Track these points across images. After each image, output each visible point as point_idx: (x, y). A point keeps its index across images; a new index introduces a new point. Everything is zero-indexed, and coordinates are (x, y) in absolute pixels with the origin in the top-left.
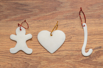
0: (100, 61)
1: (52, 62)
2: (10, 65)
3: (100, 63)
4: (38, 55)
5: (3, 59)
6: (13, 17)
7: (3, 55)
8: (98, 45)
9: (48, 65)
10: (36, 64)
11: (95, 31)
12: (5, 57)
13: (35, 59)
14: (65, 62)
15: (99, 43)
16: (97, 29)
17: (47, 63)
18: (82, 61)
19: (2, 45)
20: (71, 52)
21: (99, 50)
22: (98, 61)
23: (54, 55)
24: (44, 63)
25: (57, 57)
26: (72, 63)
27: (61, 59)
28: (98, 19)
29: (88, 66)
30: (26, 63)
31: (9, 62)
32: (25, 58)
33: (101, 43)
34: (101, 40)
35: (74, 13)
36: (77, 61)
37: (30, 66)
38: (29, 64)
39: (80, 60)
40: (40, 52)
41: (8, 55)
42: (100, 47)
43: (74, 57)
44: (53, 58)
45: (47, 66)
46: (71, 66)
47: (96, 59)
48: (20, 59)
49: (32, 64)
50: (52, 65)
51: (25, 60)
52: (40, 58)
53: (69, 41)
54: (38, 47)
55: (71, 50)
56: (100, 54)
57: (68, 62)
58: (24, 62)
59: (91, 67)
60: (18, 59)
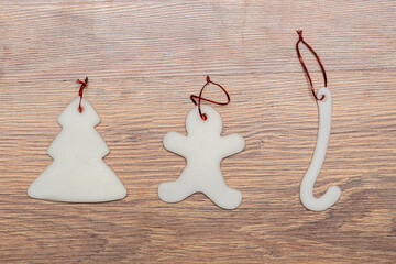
0: (368, 230)
1: (192, 233)
3: (367, 238)
4: (138, 208)
5: (10, 221)
7: (8, 206)
8: (358, 171)
9: (175, 245)
10: (131, 239)
12: (15, 215)
13: (128, 223)
14: (240, 234)
15: (365, 161)
16: (359, 111)
17: (173, 238)
18: (300, 229)
19: (5, 171)
20: (259, 196)
22: (362, 230)
23: (199, 208)
24: (162, 237)
25: (208, 214)
26: (265, 237)
27: (222, 221)
28: (360, 74)
29: (322, 248)
30: (93, 236)
31: (31, 234)
32: (90, 220)
34: (372, 150)
36: (285, 228)
37: (110, 249)
38: (106, 241)
39: (294, 226)
40: (145, 196)
41: (28, 207)
43: (271, 215)
44: (196, 220)
45: (171, 249)
46: (261, 249)
47: (354, 223)
48: (73, 224)
50: (192, 245)
51: (89, 224)
52: (147, 217)
53: (251, 156)
54: (140, 178)
55: (260, 189)
56: (369, 202)
57: (248, 235)
58: (85, 232)
59: (335, 251)
60: (67, 222)
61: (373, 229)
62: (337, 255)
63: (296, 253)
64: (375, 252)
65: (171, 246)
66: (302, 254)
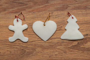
0: (87, 47)
1: (46, 49)
2: (9, 52)
3: (87, 49)
4: (33, 43)
5: (3, 47)
6: (11, 10)
7: (2, 43)
8: (85, 33)
9: (42, 52)
10: (32, 50)
11: (82, 20)
12: (4, 45)
13: (31, 46)
14: (57, 48)
15: (86, 31)
16: (84, 19)
17: (41, 50)
18: (71, 47)
19: (1, 35)
21: (86, 37)
22: (86, 47)
23: (47, 43)
24: (39, 50)
25: (49, 44)
26: (63, 49)
27: (53, 46)
28: (85, 10)
29: (76, 51)
30: (23, 50)
31: (8, 50)
32: (22, 46)
33: (87, 31)
34: (88, 28)
35: (63, 5)
36: (68, 47)
37: (27, 53)
38: (26, 51)
39: (69, 46)
40: (35, 40)
41: (7, 43)
42: (87, 35)
43: (64, 44)
44: (47, 45)
46: (62, 52)
47: (84, 45)
48: (18, 47)
49: (28, 51)
50: (46, 51)
51: (22, 47)
52: (35, 45)
53: (60, 30)
54: (33, 36)
56: (87, 40)
57: (59, 49)
58: (21, 49)
59: (79, 52)
60: (16, 47)
61: (88, 47)
62: (80, 53)
63: (70, 53)
64: (89, 52)
65: (41, 52)
66: (72, 53)
